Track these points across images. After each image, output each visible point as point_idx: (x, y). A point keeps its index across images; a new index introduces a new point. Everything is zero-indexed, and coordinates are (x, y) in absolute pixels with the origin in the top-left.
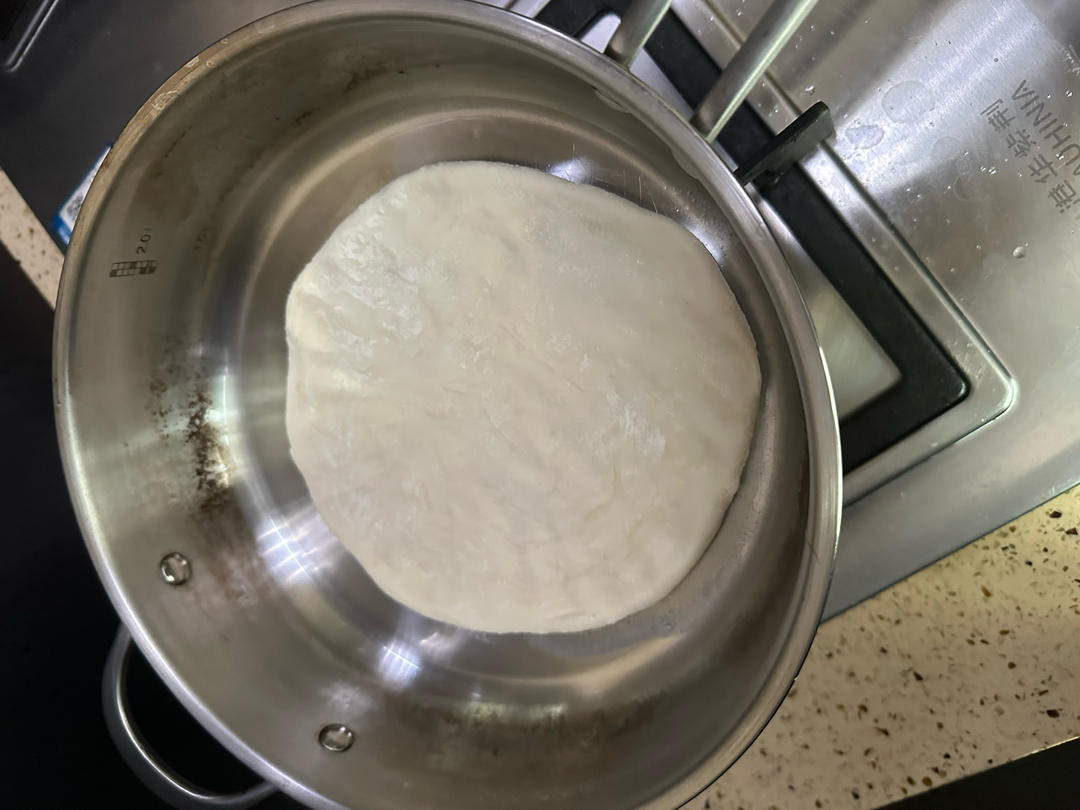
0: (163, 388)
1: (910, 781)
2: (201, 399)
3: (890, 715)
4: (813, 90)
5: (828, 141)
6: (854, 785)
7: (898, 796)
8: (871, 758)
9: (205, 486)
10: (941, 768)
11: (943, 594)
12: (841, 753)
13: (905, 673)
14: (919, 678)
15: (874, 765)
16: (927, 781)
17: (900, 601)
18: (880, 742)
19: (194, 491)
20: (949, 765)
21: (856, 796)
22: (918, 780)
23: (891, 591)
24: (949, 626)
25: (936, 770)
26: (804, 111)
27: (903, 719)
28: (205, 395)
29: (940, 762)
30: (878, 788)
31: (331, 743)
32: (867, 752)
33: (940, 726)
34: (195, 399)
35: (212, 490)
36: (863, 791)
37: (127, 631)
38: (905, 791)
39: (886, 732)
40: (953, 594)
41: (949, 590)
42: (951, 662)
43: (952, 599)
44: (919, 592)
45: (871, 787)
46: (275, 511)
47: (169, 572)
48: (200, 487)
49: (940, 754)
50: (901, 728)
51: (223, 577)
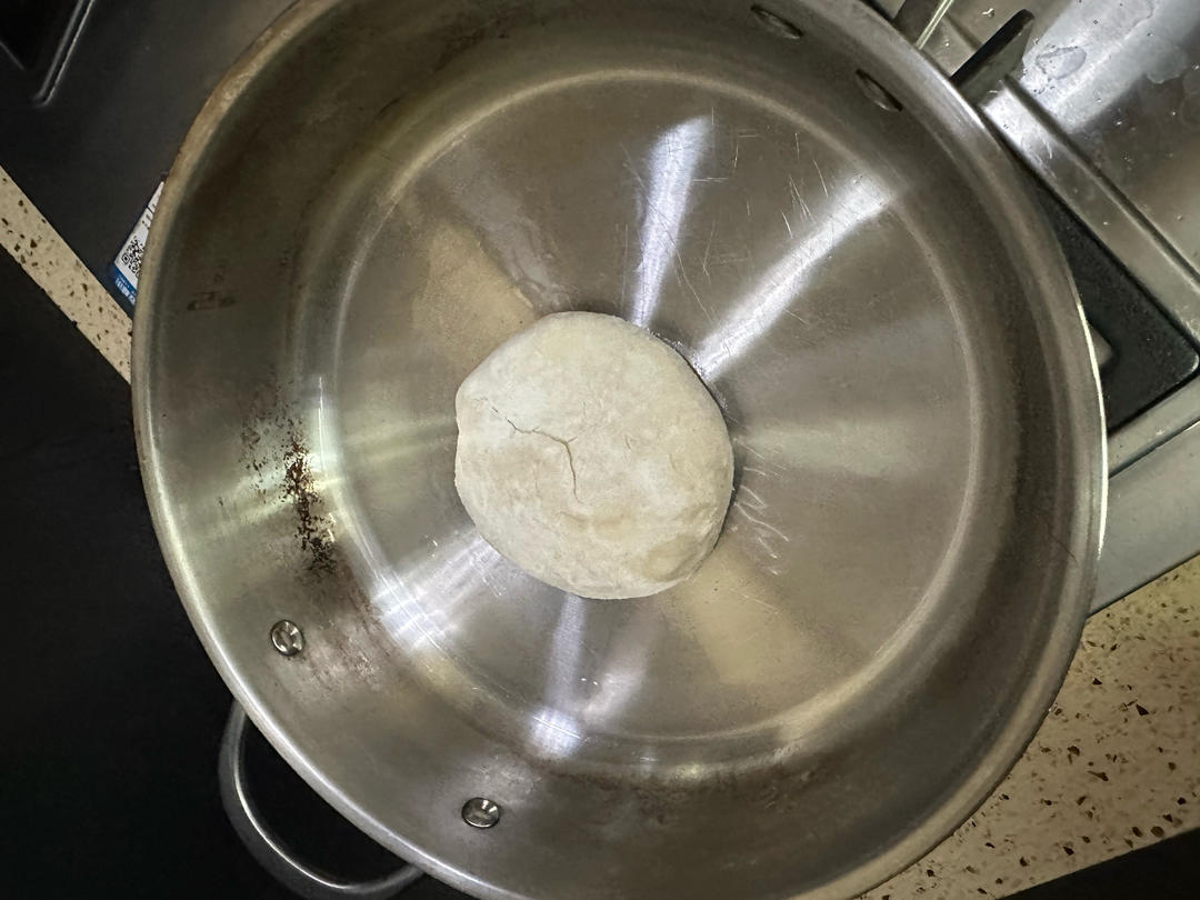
0: (254, 438)
1: (1137, 831)
2: (296, 449)
3: (1108, 756)
4: (992, 13)
5: (1013, 74)
6: (1069, 839)
7: (1122, 850)
8: (1087, 806)
9: (309, 544)
10: (1174, 815)
11: (1171, 612)
12: (1049, 803)
13: (1124, 708)
14: (1143, 711)
15: (1090, 814)
16: (1157, 831)
17: (1116, 622)
18: (1097, 790)
19: (298, 552)
20: (1186, 811)
21: (1070, 852)
22: (1147, 831)
23: (1106, 611)
24: (1180, 650)
25: (1168, 818)
26: (984, 42)
27: (1124, 761)
28: (300, 444)
29: (1174, 810)
30: (1097, 842)
31: (476, 819)
32: (1081, 800)
33: (1172, 766)
34: (290, 449)
35: (317, 550)
36: (1078, 846)
37: (243, 709)
38: (1130, 843)
39: (1104, 777)
40: (1183, 611)
41: (1178, 606)
42: (1184, 691)
43: (1183, 617)
44: (1139, 611)
45: (1087, 840)
46: (388, 569)
47: (281, 642)
48: (304, 547)
49: (1173, 799)
50: (1122, 771)
51: (339, 644)
